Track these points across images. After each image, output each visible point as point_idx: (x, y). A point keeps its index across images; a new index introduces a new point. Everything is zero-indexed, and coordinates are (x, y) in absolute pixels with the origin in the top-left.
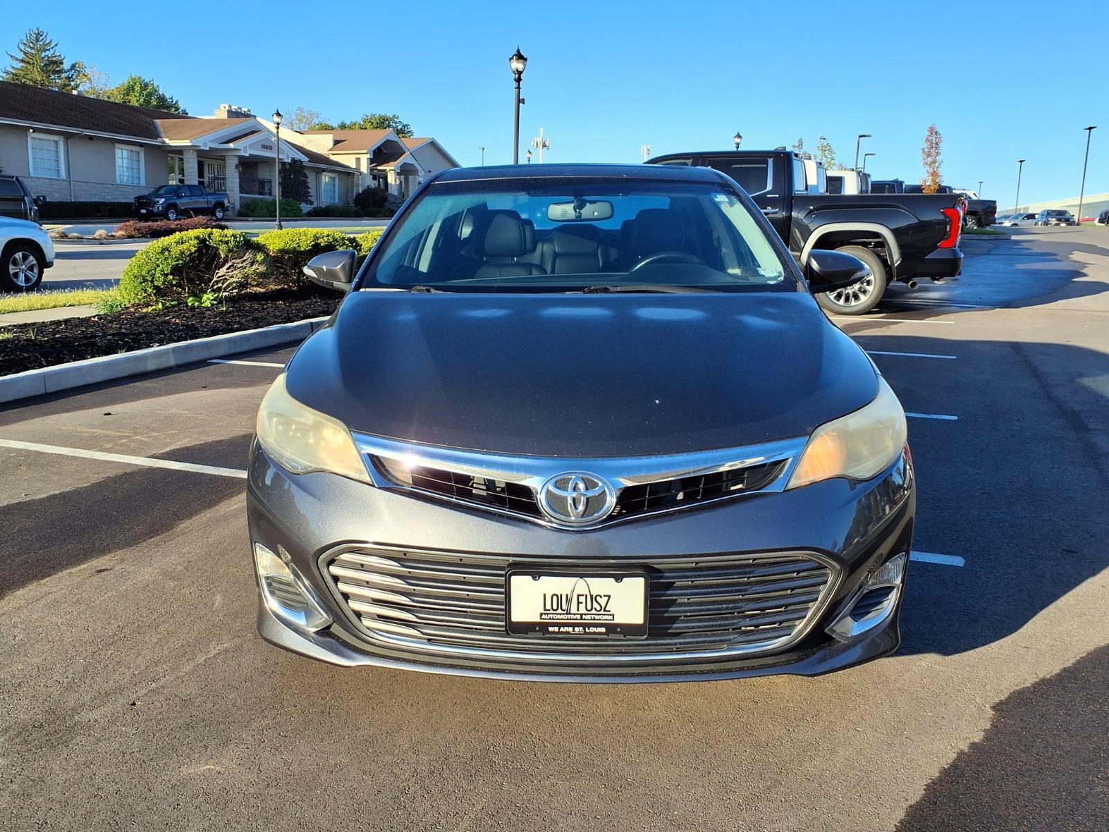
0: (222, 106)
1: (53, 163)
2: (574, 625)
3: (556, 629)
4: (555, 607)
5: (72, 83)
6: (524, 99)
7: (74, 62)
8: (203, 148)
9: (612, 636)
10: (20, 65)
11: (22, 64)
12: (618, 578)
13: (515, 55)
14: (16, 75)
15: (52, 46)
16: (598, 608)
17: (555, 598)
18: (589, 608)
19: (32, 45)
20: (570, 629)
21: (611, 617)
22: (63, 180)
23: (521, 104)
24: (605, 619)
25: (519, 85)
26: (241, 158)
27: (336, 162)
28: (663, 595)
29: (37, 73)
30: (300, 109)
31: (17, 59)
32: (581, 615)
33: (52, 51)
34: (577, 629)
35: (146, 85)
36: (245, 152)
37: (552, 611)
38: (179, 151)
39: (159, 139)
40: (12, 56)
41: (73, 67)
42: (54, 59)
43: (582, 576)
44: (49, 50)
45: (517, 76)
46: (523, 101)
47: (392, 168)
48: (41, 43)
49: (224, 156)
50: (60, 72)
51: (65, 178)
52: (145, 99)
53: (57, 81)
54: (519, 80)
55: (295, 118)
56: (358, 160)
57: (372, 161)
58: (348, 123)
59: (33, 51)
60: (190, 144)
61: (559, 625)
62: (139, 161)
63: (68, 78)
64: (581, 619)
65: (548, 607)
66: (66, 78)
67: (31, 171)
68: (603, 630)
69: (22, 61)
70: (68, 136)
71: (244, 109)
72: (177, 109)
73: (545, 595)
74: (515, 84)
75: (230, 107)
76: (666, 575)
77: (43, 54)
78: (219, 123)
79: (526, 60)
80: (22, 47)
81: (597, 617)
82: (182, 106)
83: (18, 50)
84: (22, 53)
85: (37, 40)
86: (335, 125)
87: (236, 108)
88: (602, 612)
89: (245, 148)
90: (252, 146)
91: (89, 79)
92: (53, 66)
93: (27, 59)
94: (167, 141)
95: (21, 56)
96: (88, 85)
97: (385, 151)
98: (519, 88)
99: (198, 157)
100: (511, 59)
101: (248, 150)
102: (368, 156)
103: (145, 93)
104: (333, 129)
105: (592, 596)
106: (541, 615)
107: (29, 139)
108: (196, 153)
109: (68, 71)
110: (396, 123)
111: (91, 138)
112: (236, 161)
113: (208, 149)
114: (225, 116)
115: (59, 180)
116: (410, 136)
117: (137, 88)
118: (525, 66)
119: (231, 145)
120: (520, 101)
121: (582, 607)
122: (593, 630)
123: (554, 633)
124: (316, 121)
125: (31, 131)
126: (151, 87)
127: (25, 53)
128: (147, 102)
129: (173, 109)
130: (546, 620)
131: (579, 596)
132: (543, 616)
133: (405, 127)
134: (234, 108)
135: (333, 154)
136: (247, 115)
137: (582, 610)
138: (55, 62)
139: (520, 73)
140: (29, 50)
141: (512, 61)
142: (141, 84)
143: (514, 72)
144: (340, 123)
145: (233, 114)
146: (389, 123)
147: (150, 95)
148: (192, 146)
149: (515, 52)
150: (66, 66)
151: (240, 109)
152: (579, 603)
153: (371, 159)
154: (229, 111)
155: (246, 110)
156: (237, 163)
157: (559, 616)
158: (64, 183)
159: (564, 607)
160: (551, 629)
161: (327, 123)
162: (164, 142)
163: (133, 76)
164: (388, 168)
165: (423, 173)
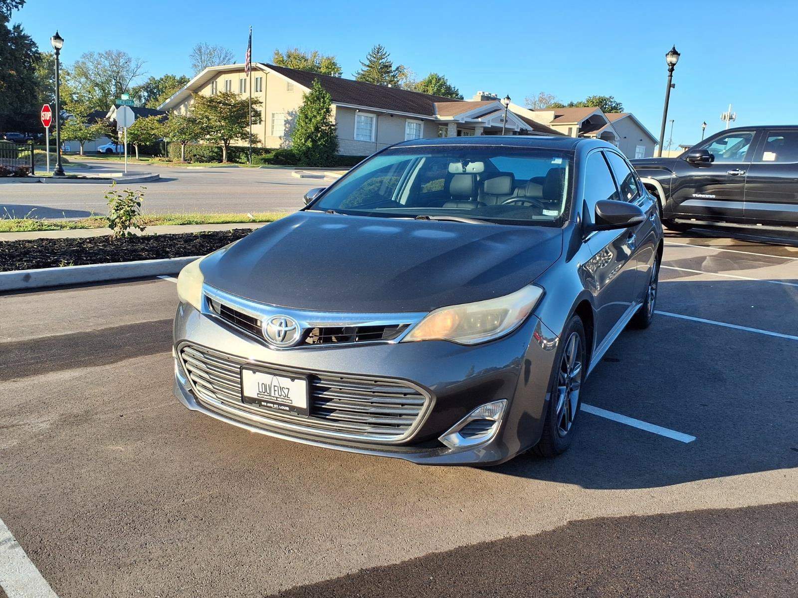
0: (479, 92)
1: (368, 131)
2: (274, 403)
3: (265, 404)
4: (264, 391)
5: (395, 79)
6: (674, 85)
7: (398, 66)
8: (461, 121)
9: (292, 413)
10: (366, 69)
11: (368, 68)
12: (293, 379)
13: (671, 51)
14: (363, 75)
15: (386, 56)
16: (284, 396)
17: (263, 385)
18: (280, 394)
19: (374, 56)
20: (272, 405)
21: (290, 402)
22: (373, 142)
23: (671, 88)
24: (288, 402)
25: (671, 74)
26: (485, 128)
27: (554, 131)
28: (320, 394)
29: (375, 74)
30: (542, 93)
31: (365, 65)
32: (277, 398)
33: (386, 59)
34: (275, 406)
35: (440, 79)
36: (489, 124)
37: (262, 393)
38: (446, 124)
39: (433, 116)
40: (362, 63)
41: (397, 69)
42: (387, 64)
43: (275, 375)
44: (384, 58)
45: (670, 67)
46: (674, 86)
47: (595, 135)
48: (380, 54)
49: (475, 127)
50: (389, 72)
51: (374, 141)
52: (437, 89)
53: (387, 78)
54: (672, 70)
55: (537, 100)
56: (570, 129)
57: (580, 130)
58: (575, 102)
59: (375, 60)
60: (453, 119)
61: (267, 402)
62: (420, 130)
63: (394, 76)
64: (277, 400)
65: (261, 390)
66: (392, 76)
67: (355, 136)
68: (287, 408)
69: (368, 66)
70: (379, 114)
71: (493, 95)
72: (457, 95)
73: (258, 383)
74: (668, 73)
75: (483, 93)
76: (322, 382)
77: (380, 61)
78: (475, 104)
79: (679, 55)
80: (369, 57)
81: (284, 400)
82: (460, 93)
83: (366, 59)
84: (368, 61)
85: (378, 53)
86: (566, 104)
87: (488, 94)
88: (286, 398)
89: (489, 121)
90: (493, 120)
91: (406, 76)
92: (386, 68)
93: (371, 65)
94: (439, 117)
95: (367, 63)
96: (404, 80)
97: (591, 123)
98: (671, 76)
99: (457, 127)
100: (668, 54)
101: (491, 123)
102: (578, 126)
103: (438, 84)
104: (563, 107)
105: (280, 387)
106: (258, 394)
107: (356, 116)
108: (456, 125)
109: (395, 71)
110: (611, 102)
111: (392, 115)
112: (482, 130)
113: (464, 122)
114: (479, 99)
115: (370, 142)
116: (621, 112)
117: (433, 82)
118: (678, 60)
119: (480, 120)
120: (671, 85)
121: (276, 392)
122: (283, 407)
123: (264, 406)
124: (553, 102)
125: (358, 111)
126: (442, 81)
127: (370, 61)
128: (438, 90)
129: (454, 95)
130: (260, 397)
131: (274, 386)
132: (259, 395)
133: (617, 105)
134: (486, 94)
135: (553, 125)
136: (495, 99)
137: (277, 395)
138: (387, 66)
139: (674, 65)
140: (373, 59)
141: (667, 56)
142: (436, 79)
143: (668, 64)
144: (569, 103)
145: (486, 98)
146: (606, 102)
147: (441, 86)
148: (454, 120)
149: (671, 49)
150: (393, 68)
151: (490, 94)
152: (275, 391)
153: (580, 128)
154: (482, 96)
155: (494, 95)
156: (482, 132)
157: (265, 397)
158: (374, 144)
159: (268, 392)
160: (263, 403)
161: (560, 103)
162: (436, 118)
163: (432, 74)
164: (591, 135)
165: (619, 138)
